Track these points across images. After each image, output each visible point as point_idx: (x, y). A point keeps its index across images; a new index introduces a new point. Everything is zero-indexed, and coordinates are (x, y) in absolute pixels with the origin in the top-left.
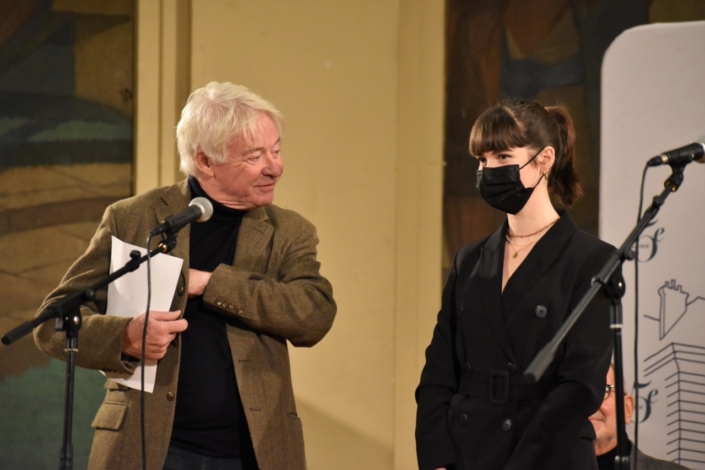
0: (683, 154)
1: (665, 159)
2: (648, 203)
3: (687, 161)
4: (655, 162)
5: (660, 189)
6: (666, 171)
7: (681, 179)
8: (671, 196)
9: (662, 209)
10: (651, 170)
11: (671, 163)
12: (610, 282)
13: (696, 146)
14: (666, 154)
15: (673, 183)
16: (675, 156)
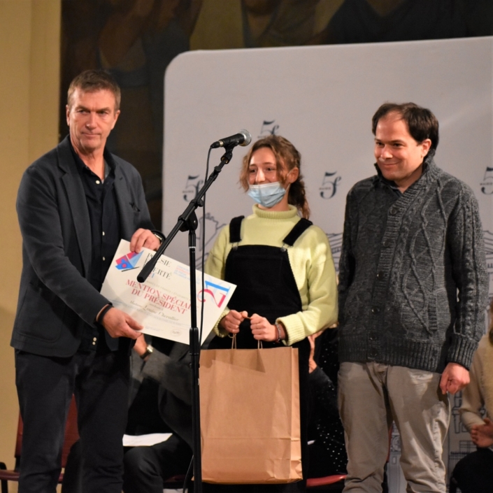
0: (232, 140)
1: (221, 143)
2: (211, 171)
3: (234, 144)
4: (215, 145)
5: (218, 162)
6: (221, 151)
7: (231, 156)
10: (213, 150)
11: (225, 146)
12: (189, 219)
13: (239, 136)
14: (222, 140)
15: (226, 158)
16: (228, 142)
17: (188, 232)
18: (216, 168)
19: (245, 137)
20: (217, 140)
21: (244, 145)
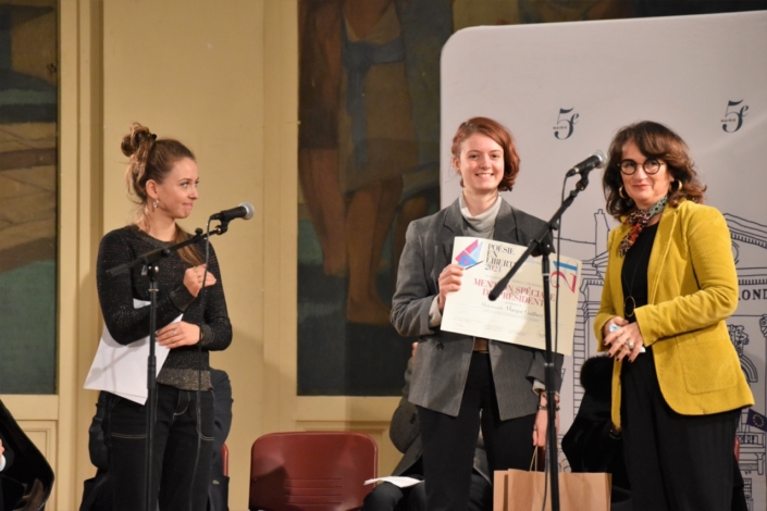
0: (588, 165)
1: (577, 170)
2: (567, 195)
3: (591, 168)
4: (571, 173)
5: (574, 188)
6: (578, 177)
7: (587, 183)
8: (580, 194)
9: (576, 199)
10: (569, 179)
11: (580, 172)
13: (594, 158)
14: (578, 166)
15: (582, 184)
16: (583, 167)
18: (572, 193)
19: (601, 159)
20: (571, 167)
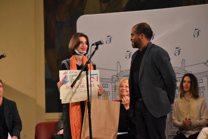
0: (98, 43)
1: (95, 44)
2: (92, 53)
3: (99, 44)
4: (93, 45)
5: (94, 50)
6: (95, 46)
7: (98, 48)
8: (96, 51)
9: (95, 54)
10: (92, 46)
11: (96, 45)
12: (86, 68)
13: (100, 41)
14: (95, 43)
15: (96, 49)
16: (97, 43)
17: (86, 72)
18: (93, 52)
19: (102, 42)
20: (93, 43)
21: (102, 44)
